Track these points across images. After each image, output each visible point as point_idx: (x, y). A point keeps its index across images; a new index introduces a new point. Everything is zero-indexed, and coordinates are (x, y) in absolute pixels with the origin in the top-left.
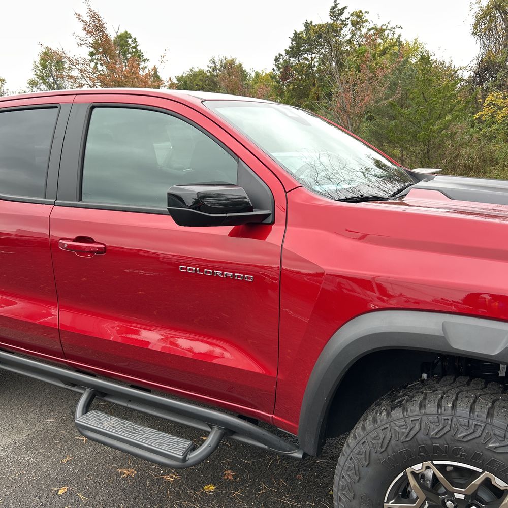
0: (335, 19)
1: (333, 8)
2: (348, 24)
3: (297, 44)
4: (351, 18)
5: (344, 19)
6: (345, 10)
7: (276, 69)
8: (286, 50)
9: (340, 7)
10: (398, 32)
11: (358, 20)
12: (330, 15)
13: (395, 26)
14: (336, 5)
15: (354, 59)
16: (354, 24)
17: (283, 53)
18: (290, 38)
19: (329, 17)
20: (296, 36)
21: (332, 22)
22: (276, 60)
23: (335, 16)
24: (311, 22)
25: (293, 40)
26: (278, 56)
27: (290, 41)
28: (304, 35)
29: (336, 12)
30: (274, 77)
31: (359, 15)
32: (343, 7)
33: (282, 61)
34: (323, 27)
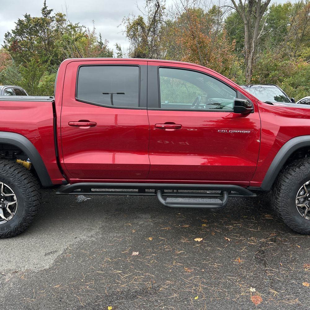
0: (45, 15)
1: (44, 9)
2: (54, 20)
3: (21, 28)
4: (56, 16)
5: (52, 17)
6: (52, 11)
7: (6, 41)
8: (12, 30)
9: (48, 9)
10: (84, 29)
11: (61, 18)
12: (42, 13)
14: (46, 8)
15: (61, 42)
16: (58, 21)
17: (11, 32)
18: (16, 23)
19: (42, 14)
20: (20, 22)
21: (43, 17)
22: (6, 36)
23: (46, 14)
24: (29, 15)
25: (18, 25)
26: (7, 34)
27: (16, 25)
28: (25, 23)
29: (46, 12)
30: (5, 47)
31: (61, 16)
32: (50, 9)
33: (10, 38)
34: (39, 19)
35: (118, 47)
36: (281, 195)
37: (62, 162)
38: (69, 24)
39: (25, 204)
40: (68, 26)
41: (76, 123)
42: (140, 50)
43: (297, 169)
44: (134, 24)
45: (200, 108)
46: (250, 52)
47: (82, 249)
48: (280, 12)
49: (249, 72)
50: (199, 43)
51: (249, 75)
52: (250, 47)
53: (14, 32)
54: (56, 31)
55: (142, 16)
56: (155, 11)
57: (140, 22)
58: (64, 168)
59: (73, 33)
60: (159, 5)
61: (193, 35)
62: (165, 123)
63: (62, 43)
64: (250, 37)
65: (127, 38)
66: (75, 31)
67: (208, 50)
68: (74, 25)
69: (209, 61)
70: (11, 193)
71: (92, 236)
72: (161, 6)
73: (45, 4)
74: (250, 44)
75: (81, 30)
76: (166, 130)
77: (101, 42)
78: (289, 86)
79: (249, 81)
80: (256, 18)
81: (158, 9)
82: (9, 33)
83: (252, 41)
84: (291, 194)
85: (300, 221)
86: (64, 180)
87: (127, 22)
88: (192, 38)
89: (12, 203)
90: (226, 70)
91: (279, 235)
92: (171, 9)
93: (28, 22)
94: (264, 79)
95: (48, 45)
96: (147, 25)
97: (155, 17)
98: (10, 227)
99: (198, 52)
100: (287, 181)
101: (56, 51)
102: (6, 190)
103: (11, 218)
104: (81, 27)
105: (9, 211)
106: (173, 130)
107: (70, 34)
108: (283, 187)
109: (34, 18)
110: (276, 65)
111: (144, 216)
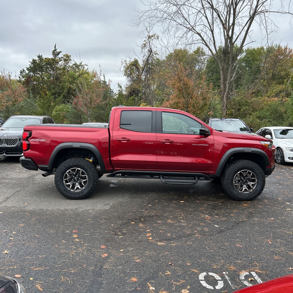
1: (54, 51)
2: (62, 60)
3: (35, 66)
4: (64, 57)
5: (60, 57)
6: (60, 53)
7: (21, 77)
8: (27, 68)
9: (58, 51)
10: (86, 67)
11: (67, 58)
13: (84, 64)
14: (56, 50)
16: (65, 60)
17: (25, 69)
18: (30, 62)
19: (52, 55)
20: (34, 61)
21: (53, 58)
22: (21, 72)
23: (55, 55)
24: (42, 56)
25: (32, 63)
26: (22, 71)
27: (30, 64)
28: (38, 62)
29: (55, 53)
30: (20, 81)
31: (68, 56)
32: (60, 51)
33: (25, 74)
34: (50, 60)
35: (119, 86)
36: (225, 178)
37: (112, 159)
38: (74, 63)
39: (92, 180)
40: (74, 65)
41: (120, 139)
42: (135, 87)
43: (234, 165)
44: (130, 65)
45: (183, 133)
46: (225, 91)
47: (122, 203)
48: (254, 54)
49: (225, 107)
50: (184, 85)
51: (224, 109)
52: (225, 87)
53: (28, 69)
54: (64, 69)
55: (137, 58)
56: (148, 55)
57: (135, 64)
58: (113, 162)
59: (77, 70)
60: (151, 51)
61: (179, 79)
62: (165, 140)
63: (68, 79)
64: (225, 80)
65: (125, 76)
66: (79, 69)
67: (191, 90)
68: (78, 63)
69: (192, 99)
70: (85, 174)
71: (125, 200)
72: (153, 51)
73: (55, 47)
74: (225, 85)
75: (84, 68)
76: (166, 143)
77: (105, 81)
78: (256, 119)
79: (225, 114)
80: (229, 65)
81: (150, 54)
82: (24, 70)
83: (227, 82)
84: (230, 178)
85: (236, 193)
86: (112, 169)
87: (124, 63)
88: (178, 81)
89: (85, 180)
90: (204, 106)
91: (225, 201)
92: (161, 51)
93: (41, 62)
94: (237, 113)
95: (56, 80)
96: (141, 66)
97: (148, 60)
98: (83, 193)
99: (183, 92)
100: (228, 171)
101: (63, 85)
102: (83, 173)
103: (84, 188)
104: (84, 65)
105: (83, 184)
106: (169, 143)
107: (75, 72)
108: (226, 175)
109: (46, 58)
110: (247, 102)
111: (151, 193)
